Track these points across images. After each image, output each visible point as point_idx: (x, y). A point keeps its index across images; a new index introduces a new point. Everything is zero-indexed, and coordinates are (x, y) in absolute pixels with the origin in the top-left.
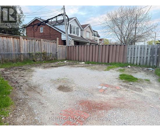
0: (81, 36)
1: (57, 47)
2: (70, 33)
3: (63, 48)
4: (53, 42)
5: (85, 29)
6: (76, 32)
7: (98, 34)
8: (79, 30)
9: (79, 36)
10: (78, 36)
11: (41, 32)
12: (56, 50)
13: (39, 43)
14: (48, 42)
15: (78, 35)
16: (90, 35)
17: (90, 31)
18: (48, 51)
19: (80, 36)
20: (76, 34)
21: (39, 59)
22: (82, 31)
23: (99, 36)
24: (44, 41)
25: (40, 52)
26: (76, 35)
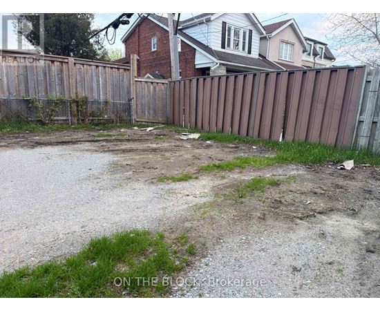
0: (260, 55)
1: (130, 83)
2: (223, 47)
3: (155, 88)
4: (118, 69)
5: (274, 34)
6: (244, 43)
7: (327, 50)
8: (256, 38)
9: (255, 54)
10: (249, 56)
11: (153, 50)
12: (129, 92)
13: (61, 71)
14: (97, 66)
15: (249, 52)
16: (293, 51)
17: (293, 39)
18: (95, 95)
19: (257, 57)
20: (244, 49)
21: (64, 118)
22: (264, 42)
23: (329, 57)
24: (83, 65)
25: (67, 98)
26: (245, 54)
